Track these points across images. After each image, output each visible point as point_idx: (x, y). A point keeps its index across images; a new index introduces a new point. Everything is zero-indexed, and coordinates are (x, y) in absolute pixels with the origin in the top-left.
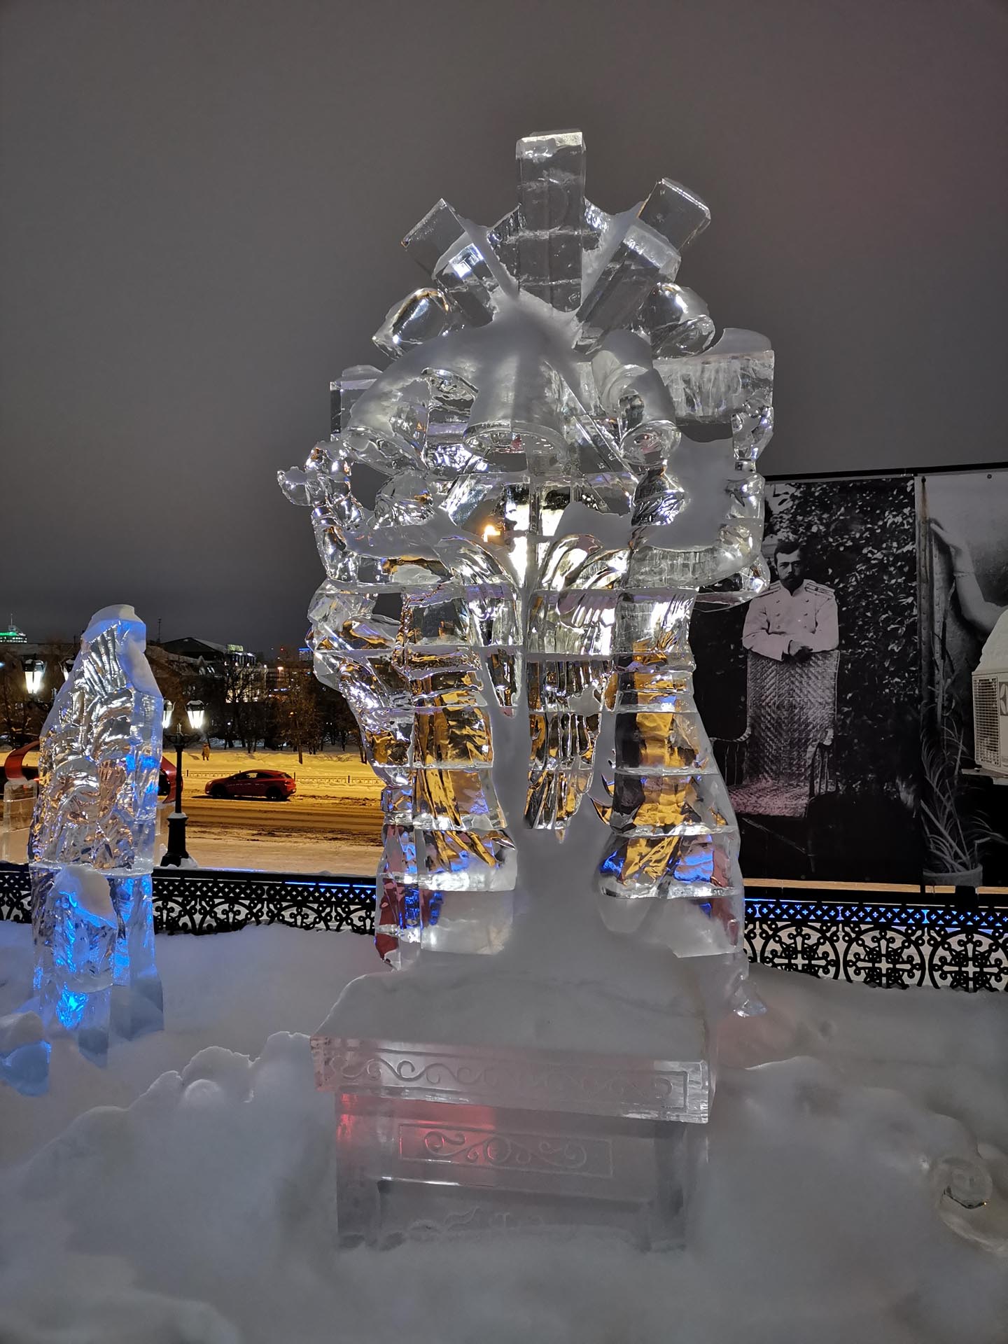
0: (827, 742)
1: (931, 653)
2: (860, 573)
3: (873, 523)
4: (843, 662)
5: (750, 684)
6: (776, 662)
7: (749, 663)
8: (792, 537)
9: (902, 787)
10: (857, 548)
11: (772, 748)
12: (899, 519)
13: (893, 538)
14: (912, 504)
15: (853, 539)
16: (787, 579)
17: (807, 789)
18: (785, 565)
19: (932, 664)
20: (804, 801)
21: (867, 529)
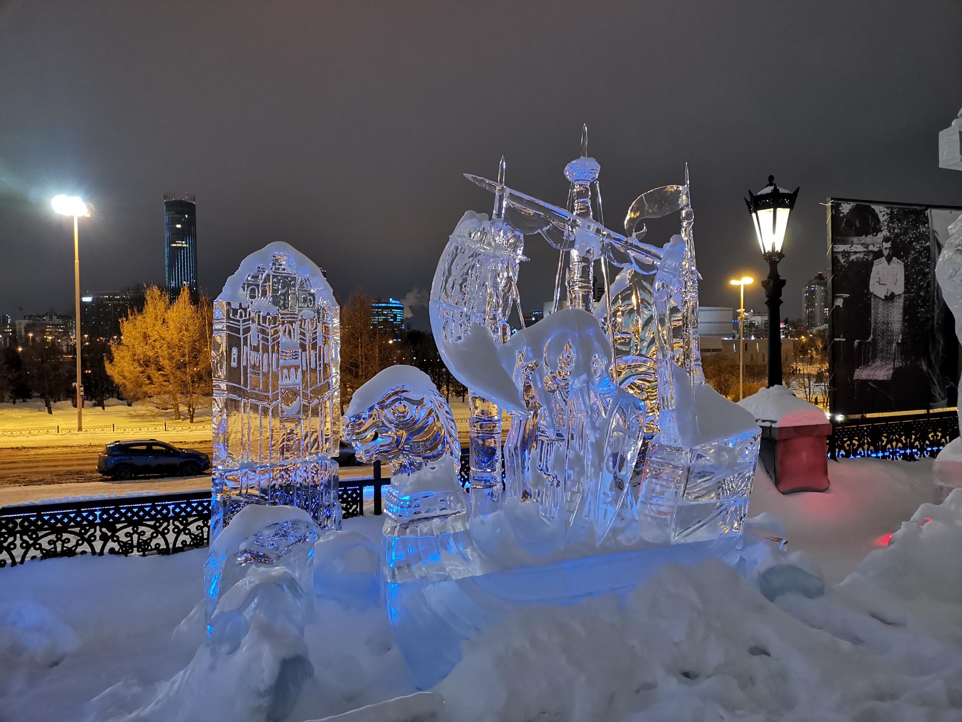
0: (900, 341)
1: (934, 297)
2: (912, 255)
3: (917, 231)
4: (906, 299)
5: (872, 311)
6: (882, 299)
7: (872, 300)
8: (888, 234)
9: (923, 363)
10: (911, 242)
11: (880, 345)
12: (924, 229)
13: (923, 239)
14: (928, 222)
15: (909, 237)
16: (887, 256)
17: (892, 365)
18: (886, 248)
19: (934, 301)
20: (891, 372)
21: (914, 233)
